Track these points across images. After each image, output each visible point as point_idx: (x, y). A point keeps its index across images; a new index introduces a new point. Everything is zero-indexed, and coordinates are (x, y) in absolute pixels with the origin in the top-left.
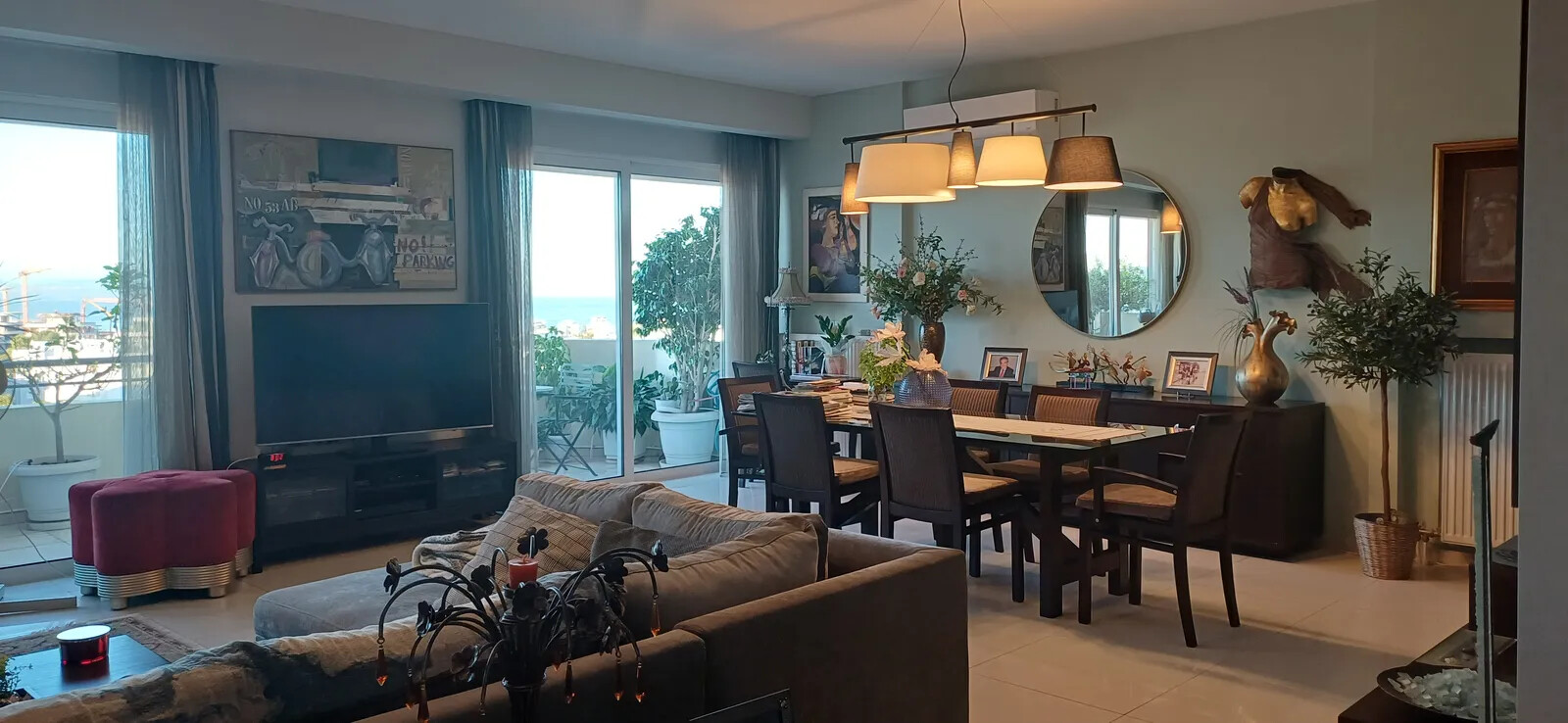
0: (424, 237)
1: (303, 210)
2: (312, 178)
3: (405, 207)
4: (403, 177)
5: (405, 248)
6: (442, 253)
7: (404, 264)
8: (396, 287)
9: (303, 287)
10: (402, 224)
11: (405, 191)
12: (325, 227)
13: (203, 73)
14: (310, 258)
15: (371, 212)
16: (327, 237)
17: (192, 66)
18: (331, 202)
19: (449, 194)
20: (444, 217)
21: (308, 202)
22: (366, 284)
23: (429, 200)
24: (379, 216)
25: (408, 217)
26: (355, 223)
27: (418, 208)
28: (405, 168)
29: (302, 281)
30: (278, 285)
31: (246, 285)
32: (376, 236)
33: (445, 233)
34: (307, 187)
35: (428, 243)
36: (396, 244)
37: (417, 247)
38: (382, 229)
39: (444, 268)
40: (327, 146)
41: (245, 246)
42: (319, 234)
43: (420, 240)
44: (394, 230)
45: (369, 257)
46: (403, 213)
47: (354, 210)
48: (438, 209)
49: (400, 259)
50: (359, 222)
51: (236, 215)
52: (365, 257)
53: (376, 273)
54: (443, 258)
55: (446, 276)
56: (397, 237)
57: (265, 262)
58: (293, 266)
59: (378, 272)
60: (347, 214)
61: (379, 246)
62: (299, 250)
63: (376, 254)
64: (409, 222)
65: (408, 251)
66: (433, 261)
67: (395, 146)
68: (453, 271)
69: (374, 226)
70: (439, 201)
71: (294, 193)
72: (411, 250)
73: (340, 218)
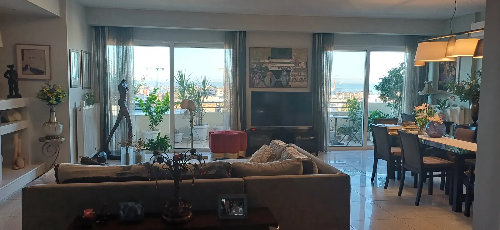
0: (298, 73)
1: (266, 67)
2: (269, 58)
3: (293, 65)
4: (293, 57)
5: (293, 76)
6: (303, 77)
7: (292, 81)
8: (290, 87)
9: (266, 87)
10: (292, 69)
11: (294, 61)
12: (272, 71)
13: (243, 34)
14: (267, 80)
15: (284, 67)
16: (272, 74)
17: (240, 32)
18: (273, 65)
19: (306, 61)
20: (305, 67)
21: (267, 65)
22: (282, 86)
23: (300, 63)
24: (286, 68)
25: (294, 68)
26: (280, 70)
27: (297, 65)
28: (294, 54)
29: (266, 85)
30: (259, 86)
31: (252, 86)
32: (285, 73)
33: (304, 72)
34: (267, 61)
35: (299, 74)
36: (290, 75)
37: (296, 76)
38: (287, 71)
39: (304, 81)
40: (273, 50)
41: (252, 76)
42: (270, 73)
43: (297, 74)
44: (290, 71)
45: (283, 79)
46: (292, 66)
47: (279, 66)
48: (303, 65)
49: (291, 79)
50: (281, 69)
51: (250, 68)
52: (282, 79)
53: (284, 83)
54: (304, 79)
55: (304, 84)
56: (291, 73)
57: (256, 80)
58: (263, 81)
59: (285, 83)
60: (278, 67)
61: (286, 75)
62: (265, 77)
63: (285, 78)
64: (294, 69)
65: (294, 77)
66: (301, 80)
67: (291, 49)
68: (306, 82)
69: (285, 70)
70: (304, 63)
71: (264, 62)
72: (295, 77)
73: (275, 68)
